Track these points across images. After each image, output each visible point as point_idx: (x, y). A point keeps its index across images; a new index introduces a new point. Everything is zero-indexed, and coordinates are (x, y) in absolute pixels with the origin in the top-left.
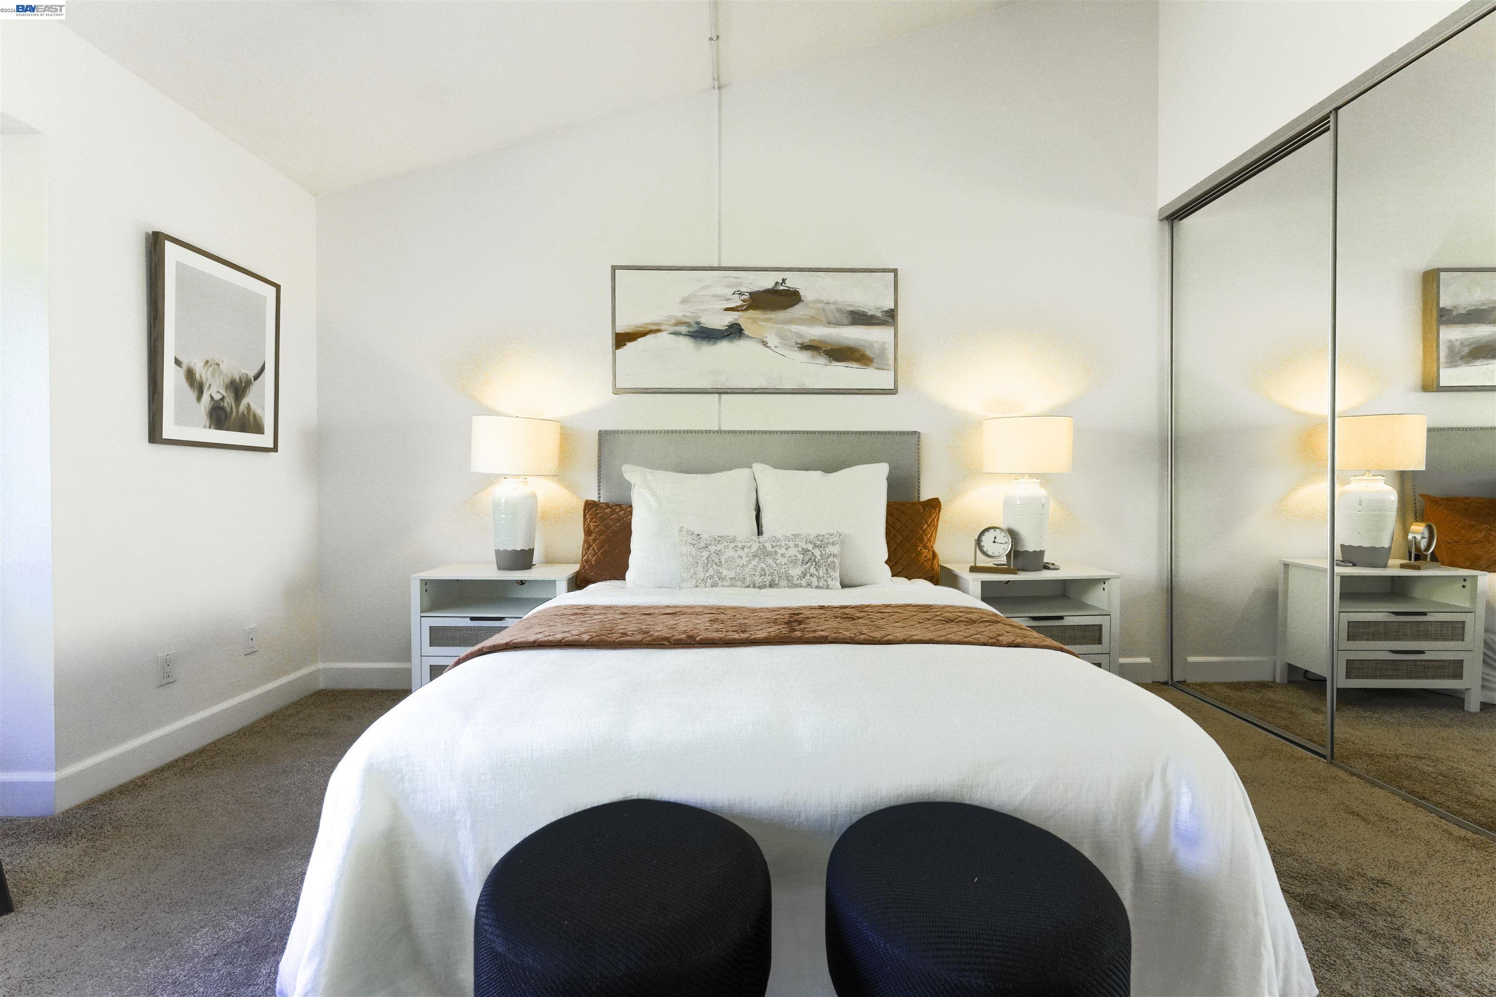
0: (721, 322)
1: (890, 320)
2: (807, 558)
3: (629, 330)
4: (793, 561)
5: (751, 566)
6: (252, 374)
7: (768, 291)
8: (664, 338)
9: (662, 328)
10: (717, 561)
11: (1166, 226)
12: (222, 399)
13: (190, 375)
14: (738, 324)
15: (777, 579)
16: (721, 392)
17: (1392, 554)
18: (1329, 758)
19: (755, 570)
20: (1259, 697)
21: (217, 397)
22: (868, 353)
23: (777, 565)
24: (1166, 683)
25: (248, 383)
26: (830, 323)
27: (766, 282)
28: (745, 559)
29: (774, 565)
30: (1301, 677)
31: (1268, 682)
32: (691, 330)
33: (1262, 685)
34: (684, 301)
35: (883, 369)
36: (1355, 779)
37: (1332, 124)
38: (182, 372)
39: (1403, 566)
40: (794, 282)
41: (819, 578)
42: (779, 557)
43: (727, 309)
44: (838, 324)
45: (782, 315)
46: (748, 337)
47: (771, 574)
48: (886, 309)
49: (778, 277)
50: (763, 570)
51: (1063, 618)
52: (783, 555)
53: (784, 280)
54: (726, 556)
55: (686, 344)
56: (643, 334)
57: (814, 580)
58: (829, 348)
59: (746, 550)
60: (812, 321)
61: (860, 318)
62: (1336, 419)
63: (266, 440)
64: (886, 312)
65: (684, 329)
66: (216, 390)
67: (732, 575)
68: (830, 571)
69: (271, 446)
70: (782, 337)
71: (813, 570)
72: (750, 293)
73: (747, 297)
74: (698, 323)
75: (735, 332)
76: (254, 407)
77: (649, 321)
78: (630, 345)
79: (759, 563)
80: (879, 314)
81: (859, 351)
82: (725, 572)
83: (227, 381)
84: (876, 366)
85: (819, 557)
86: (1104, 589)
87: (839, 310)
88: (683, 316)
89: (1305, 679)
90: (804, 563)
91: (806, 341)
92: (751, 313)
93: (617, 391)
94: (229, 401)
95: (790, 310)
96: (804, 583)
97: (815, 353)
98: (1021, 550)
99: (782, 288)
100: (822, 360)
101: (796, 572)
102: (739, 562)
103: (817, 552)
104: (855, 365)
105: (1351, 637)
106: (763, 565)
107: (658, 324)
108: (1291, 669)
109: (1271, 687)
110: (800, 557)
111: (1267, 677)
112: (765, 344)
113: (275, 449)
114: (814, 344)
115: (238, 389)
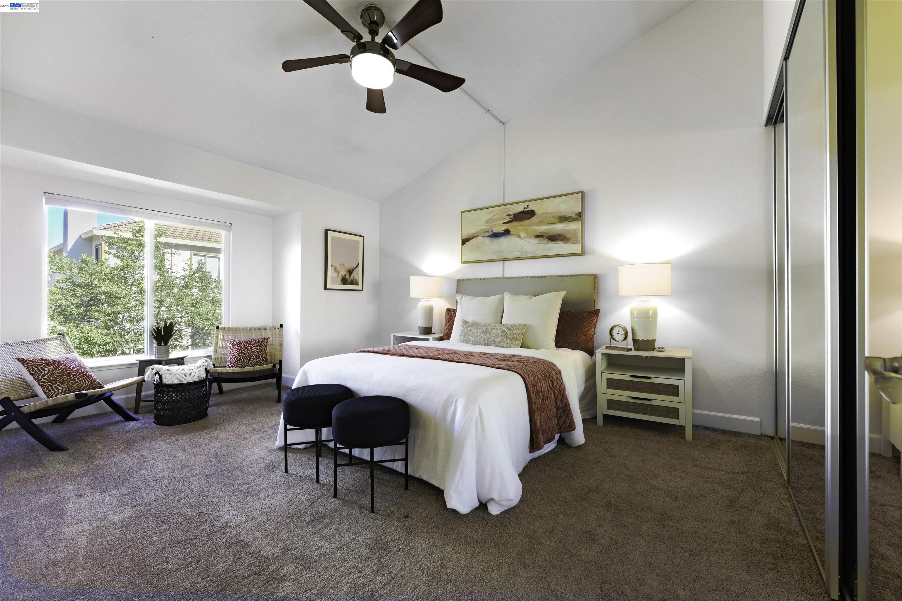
0: (501, 229)
1: (579, 218)
2: (503, 334)
3: (467, 237)
4: (497, 336)
5: (480, 336)
6: (355, 266)
7: (521, 213)
8: (480, 239)
9: (479, 235)
10: (469, 333)
11: (771, 129)
12: (345, 275)
13: (336, 269)
14: (508, 229)
15: (490, 342)
16: (504, 260)
19: (481, 338)
21: (343, 275)
22: (568, 236)
23: (490, 336)
24: (772, 437)
25: (353, 270)
26: (549, 223)
27: (520, 208)
28: (479, 333)
29: (489, 336)
32: (490, 234)
34: (487, 222)
35: (575, 243)
38: (333, 268)
40: (532, 206)
41: (507, 343)
42: (492, 333)
43: (504, 223)
44: (553, 223)
45: (527, 222)
46: (513, 234)
47: (488, 340)
48: (577, 212)
49: (525, 205)
50: (484, 338)
51: (651, 378)
52: (494, 333)
53: (528, 206)
54: (473, 331)
55: (488, 240)
56: (472, 238)
57: (505, 344)
58: (548, 235)
59: (481, 329)
60: (541, 223)
61: (564, 219)
63: (359, 287)
64: (577, 214)
65: (487, 234)
66: (343, 272)
67: (473, 339)
68: (513, 341)
69: (361, 289)
70: (527, 232)
71: (505, 340)
72: (513, 215)
73: (512, 216)
74: (492, 231)
75: (507, 232)
76: (355, 277)
77: (474, 232)
78: (467, 243)
79: (484, 335)
80: (573, 216)
81: (563, 235)
82: (471, 338)
83: (347, 269)
84: (571, 242)
85: (509, 334)
87: (553, 217)
88: (487, 228)
90: (502, 336)
91: (538, 234)
92: (514, 224)
93: (462, 262)
94: (347, 276)
95: (530, 219)
96: (501, 345)
97: (542, 238)
99: (527, 210)
100: (545, 241)
101: (498, 340)
102: (477, 334)
103: (509, 332)
104: (561, 242)
106: (485, 336)
107: (477, 233)
110: (501, 334)
112: (519, 237)
113: (362, 290)
114: (542, 234)
115: (350, 272)
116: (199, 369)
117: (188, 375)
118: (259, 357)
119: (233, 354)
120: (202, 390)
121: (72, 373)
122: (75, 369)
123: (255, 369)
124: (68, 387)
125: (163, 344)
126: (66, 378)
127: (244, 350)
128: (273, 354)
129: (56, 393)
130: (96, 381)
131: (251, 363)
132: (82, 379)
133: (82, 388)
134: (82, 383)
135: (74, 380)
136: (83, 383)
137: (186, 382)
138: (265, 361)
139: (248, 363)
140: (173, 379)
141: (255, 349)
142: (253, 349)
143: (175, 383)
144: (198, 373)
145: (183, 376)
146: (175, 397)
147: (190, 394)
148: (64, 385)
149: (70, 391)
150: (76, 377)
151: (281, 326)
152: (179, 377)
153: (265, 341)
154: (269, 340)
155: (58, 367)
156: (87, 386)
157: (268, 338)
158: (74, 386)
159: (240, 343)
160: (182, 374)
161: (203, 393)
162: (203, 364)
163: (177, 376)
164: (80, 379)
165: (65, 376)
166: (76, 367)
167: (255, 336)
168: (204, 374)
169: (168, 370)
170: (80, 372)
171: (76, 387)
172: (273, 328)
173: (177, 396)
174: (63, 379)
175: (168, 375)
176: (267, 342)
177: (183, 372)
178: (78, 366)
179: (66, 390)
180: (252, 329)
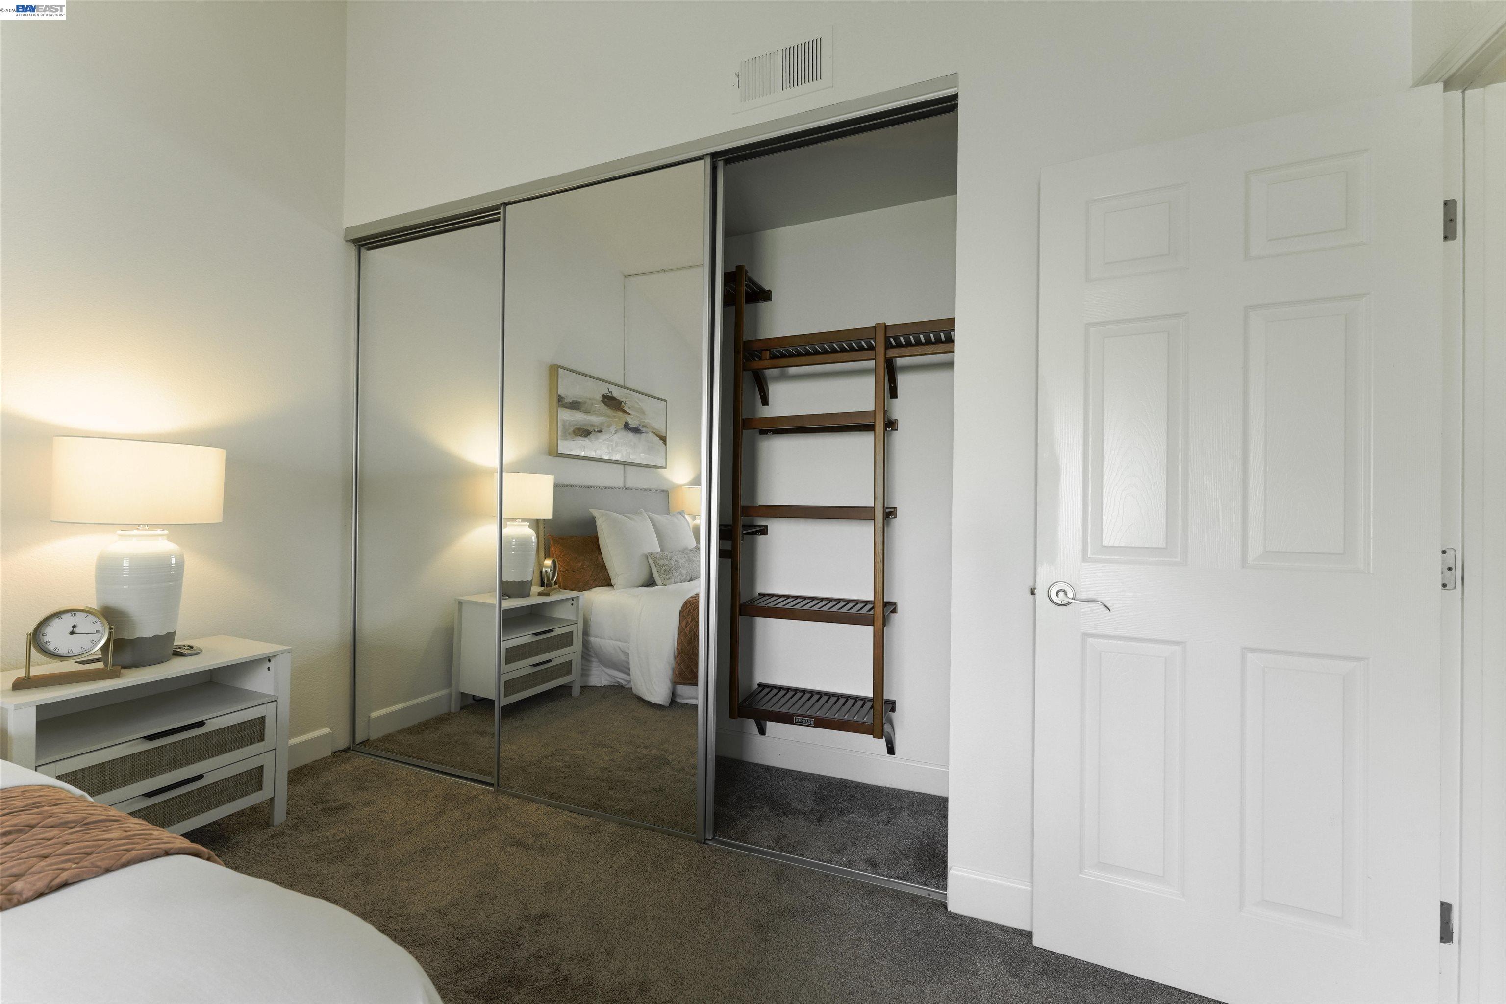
11: (352, 250)
17: (533, 583)
18: (496, 785)
20: (438, 735)
24: (347, 750)
30: (471, 701)
31: (445, 714)
33: (440, 720)
36: (515, 800)
37: (501, 215)
39: (540, 594)
51: (205, 723)
62: (504, 473)
86: (269, 669)
89: (474, 701)
98: (131, 638)
105: (508, 661)
108: (464, 695)
109: (447, 719)
111: (443, 710)
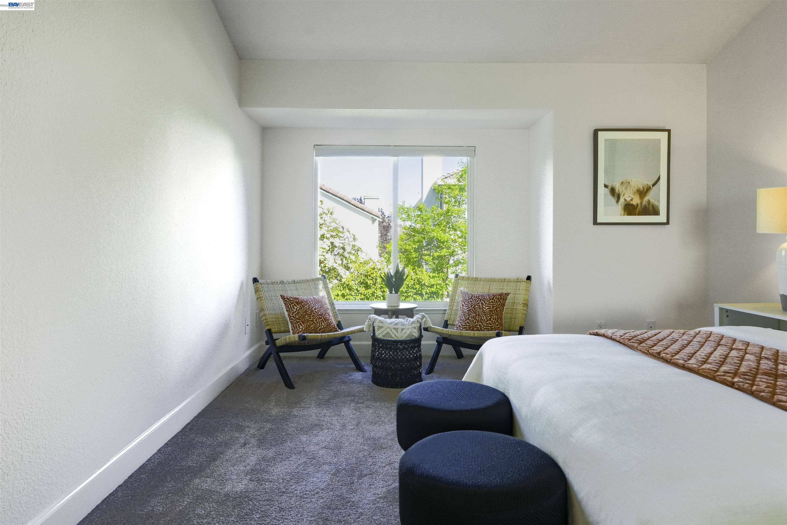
12: (632, 200)
13: (612, 191)
21: (628, 199)
25: (649, 189)
38: (607, 191)
63: (661, 218)
66: (628, 195)
69: (665, 221)
76: (653, 201)
83: (635, 190)
94: (636, 200)
113: (667, 223)
115: (642, 193)
116: (412, 326)
117: (399, 330)
118: (490, 318)
119: (463, 311)
120: (413, 352)
121: (313, 314)
122: (316, 310)
123: (476, 335)
124: (307, 327)
125: (394, 292)
126: (307, 318)
127: (474, 307)
128: (513, 316)
129: (297, 331)
130: (332, 324)
131: (480, 325)
132: (319, 321)
133: (318, 329)
134: (318, 324)
135: (312, 321)
136: (320, 324)
137: (396, 339)
138: (498, 325)
139: (477, 325)
140: (384, 333)
141: (487, 308)
142: (484, 306)
143: (385, 338)
144: (410, 330)
145: (395, 332)
146: (384, 354)
147: (397, 353)
148: (304, 325)
149: (308, 331)
150: (314, 319)
151: (529, 278)
152: (390, 332)
153: (503, 297)
154: (509, 297)
155: (303, 306)
156: (323, 328)
157: (508, 294)
158: (311, 326)
159: (471, 298)
160: (394, 329)
161: (413, 355)
162: (419, 320)
163: (388, 330)
164: (318, 320)
165: (307, 316)
166: (318, 308)
167: (495, 290)
168: (416, 332)
169: (382, 322)
170: (319, 313)
171: (313, 328)
172: (518, 281)
173: (386, 354)
174: (305, 319)
175: (380, 327)
176: (505, 299)
177: (396, 327)
178: (320, 308)
179: (304, 330)
180: (493, 280)
